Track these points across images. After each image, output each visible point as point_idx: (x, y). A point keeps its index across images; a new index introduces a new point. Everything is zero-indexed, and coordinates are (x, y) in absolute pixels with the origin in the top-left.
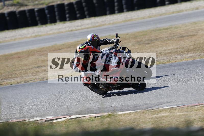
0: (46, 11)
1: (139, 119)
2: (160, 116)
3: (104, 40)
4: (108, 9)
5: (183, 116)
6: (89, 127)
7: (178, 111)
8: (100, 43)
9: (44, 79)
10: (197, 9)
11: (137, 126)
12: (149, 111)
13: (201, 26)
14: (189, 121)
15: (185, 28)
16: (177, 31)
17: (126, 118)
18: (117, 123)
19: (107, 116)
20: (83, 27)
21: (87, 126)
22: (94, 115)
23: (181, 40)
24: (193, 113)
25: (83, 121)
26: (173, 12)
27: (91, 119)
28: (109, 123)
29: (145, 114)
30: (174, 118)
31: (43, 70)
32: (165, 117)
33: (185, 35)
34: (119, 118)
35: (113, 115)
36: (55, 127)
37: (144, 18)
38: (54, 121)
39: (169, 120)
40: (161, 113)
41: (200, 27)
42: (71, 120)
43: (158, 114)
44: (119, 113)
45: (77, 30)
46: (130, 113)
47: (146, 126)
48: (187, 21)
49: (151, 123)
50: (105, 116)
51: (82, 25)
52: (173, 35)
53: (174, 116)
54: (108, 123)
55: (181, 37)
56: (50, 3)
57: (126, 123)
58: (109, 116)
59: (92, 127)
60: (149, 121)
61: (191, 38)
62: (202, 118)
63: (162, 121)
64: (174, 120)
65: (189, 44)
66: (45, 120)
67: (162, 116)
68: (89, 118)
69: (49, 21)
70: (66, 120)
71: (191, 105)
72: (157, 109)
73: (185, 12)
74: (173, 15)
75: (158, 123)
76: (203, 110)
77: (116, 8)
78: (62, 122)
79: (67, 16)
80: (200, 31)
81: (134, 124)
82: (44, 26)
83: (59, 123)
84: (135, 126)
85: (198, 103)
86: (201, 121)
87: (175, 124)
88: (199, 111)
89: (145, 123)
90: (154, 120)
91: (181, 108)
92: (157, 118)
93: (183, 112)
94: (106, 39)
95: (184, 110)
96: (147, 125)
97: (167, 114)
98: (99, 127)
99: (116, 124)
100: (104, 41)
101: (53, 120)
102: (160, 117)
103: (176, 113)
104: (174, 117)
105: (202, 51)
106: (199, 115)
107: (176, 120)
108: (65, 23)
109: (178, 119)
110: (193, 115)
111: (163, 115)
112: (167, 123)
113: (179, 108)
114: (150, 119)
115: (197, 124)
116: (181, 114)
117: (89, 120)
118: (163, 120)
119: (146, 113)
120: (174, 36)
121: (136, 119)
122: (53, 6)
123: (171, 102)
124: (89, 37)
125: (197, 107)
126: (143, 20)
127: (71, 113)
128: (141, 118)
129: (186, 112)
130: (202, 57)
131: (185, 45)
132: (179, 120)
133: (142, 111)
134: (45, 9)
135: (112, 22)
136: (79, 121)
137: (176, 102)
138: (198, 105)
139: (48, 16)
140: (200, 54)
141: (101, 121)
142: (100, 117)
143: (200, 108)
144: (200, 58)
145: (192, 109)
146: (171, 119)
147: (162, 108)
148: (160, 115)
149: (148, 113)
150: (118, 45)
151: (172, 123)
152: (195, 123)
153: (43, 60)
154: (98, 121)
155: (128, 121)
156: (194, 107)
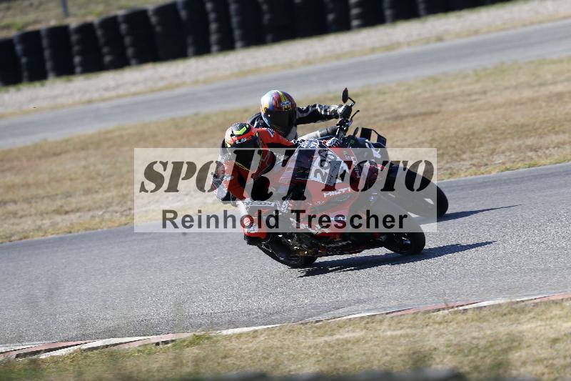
0: (19, 48)
1: (281, 348)
2: (337, 340)
3: (308, 108)
4: (190, 40)
5: (402, 340)
6: (139, 373)
7: (390, 325)
8: (297, 117)
9: (13, 238)
10: (440, 39)
11: (276, 367)
12: (308, 326)
13: (451, 87)
14: (420, 352)
15: (406, 94)
16: (384, 101)
17: (244, 347)
18: (220, 361)
19: (191, 339)
20: (121, 91)
21: (135, 369)
22: (155, 339)
23: (395, 127)
24: (431, 331)
25: (124, 356)
26: (373, 50)
27: (146, 351)
28: (197, 361)
29: (298, 333)
30: (378, 345)
31: (10, 213)
32: (354, 344)
33: (405, 113)
34: (225, 346)
35: (208, 338)
36: (45, 374)
37: (291, 66)
38: (43, 356)
39: (363, 352)
40: (341, 331)
41: (449, 91)
42: (89, 353)
43: (332, 335)
44: (225, 332)
45: (104, 100)
46: (256, 331)
47: (299, 368)
48: (411, 75)
49: (313, 360)
50: (184, 341)
51: (118, 86)
52: (372, 113)
53: (378, 339)
54: (193, 362)
55: (395, 118)
56: (27, 24)
57: (242, 359)
58: (196, 341)
59: (148, 371)
60: (307, 354)
61: (423, 120)
62: (456, 345)
63: (345, 355)
64: (378, 350)
65: (417, 139)
66: (14, 354)
67: (343, 339)
68: (140, 346)
69: (25, 74)
70: (76, 351)
71: (423, 308)
72: (328, 320)
73: (405, 50)
74: (373, 57)
75: (333, 359)
76: (457, 323)
77: (214, 38)
78: (63, 358)
79: (77, 59)
80: (449, 102)
81: (267, 362)
82: (12, 90)
83: (55, 361)
84: (270, 367)
85: (445, 302)
86: (451, 354)
87: (379, 361)
88: (445, 324)
89: (297, 359)
90: (321, 351)
91: (397, 316)
92: (330, 346)
93: (401, 328)
94: (315, 106)
95: (404, 322)
96: (301, 364)
97: (359, 334)
98: (167, 371)
99: (216, 364)
100: (309, 112)
101: (38, 352)
102: (338, 343)
103: (383, 332)
104: (377, 343)
105: (455, 157)
106: (446, 337)
107: (383, 351)
108: (70, 81)
109: (387, 348)
110: (431, 336)
111: (347, 335)
112: (358, 360)
113: (392, 318)
114: (310, 347)
115: (442, 361)
116: (398, 333)
117: (139, 351)
118: (348, 350)
119: (298, 331)
120: (376, 116)
121: (271, 347)
122: (36, 34)
123: (369, 299)
124: (266, 101)
125: (441, 312)
126: (288, 72)
127: (87, 332)
128: (284, 344)
129: (410, 327)
130: (455, 173)
131: (406, 140)
132: (393, 351)
133: (288, 326)
134: (16, 41)
135: (201, 77)
136: (111, 355)
137: (382, 299)
138: (444, 309)
139: (24, 60)
140: (448, 165)
141: (174, 354)
142: (169, 345)
143: (450, 316)
144: (449, 178)
145: (427, 320)
146: (370, 347)
147: (345, 318)
148: (338, 336)
149: (306, 332)
150: (348, 121)
151: (372, 358)
152: (435, 360)
153: (9, 183)
154: (164, 356)
155: (250, 353)
156: (432, 314)
